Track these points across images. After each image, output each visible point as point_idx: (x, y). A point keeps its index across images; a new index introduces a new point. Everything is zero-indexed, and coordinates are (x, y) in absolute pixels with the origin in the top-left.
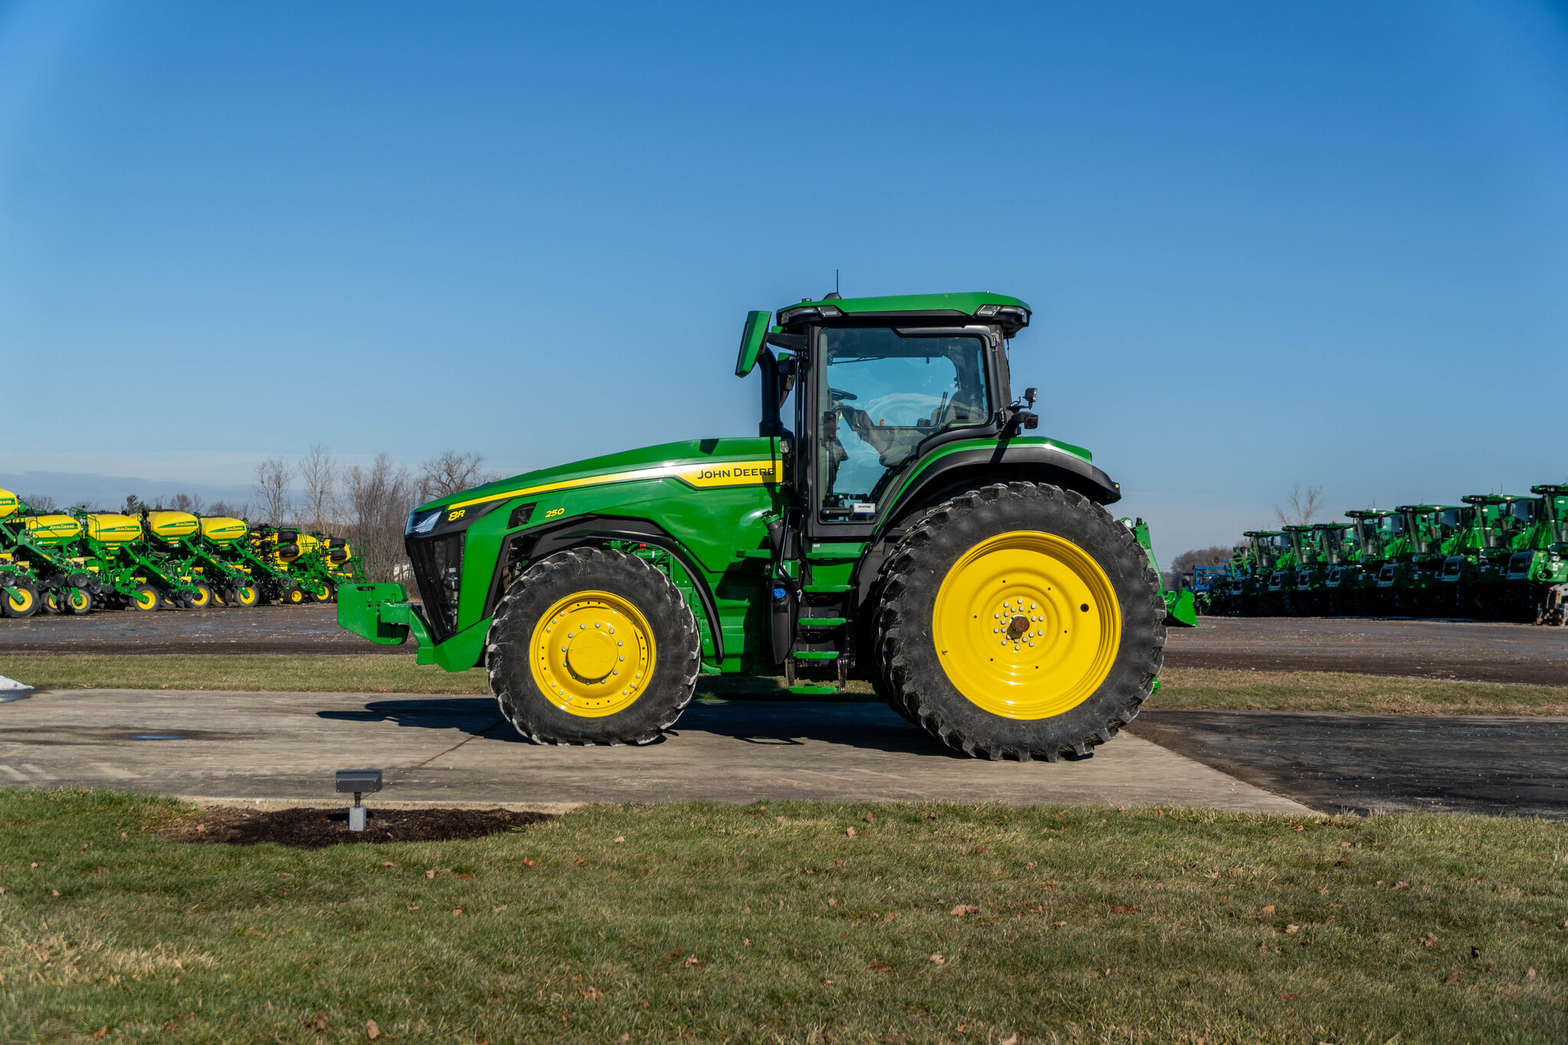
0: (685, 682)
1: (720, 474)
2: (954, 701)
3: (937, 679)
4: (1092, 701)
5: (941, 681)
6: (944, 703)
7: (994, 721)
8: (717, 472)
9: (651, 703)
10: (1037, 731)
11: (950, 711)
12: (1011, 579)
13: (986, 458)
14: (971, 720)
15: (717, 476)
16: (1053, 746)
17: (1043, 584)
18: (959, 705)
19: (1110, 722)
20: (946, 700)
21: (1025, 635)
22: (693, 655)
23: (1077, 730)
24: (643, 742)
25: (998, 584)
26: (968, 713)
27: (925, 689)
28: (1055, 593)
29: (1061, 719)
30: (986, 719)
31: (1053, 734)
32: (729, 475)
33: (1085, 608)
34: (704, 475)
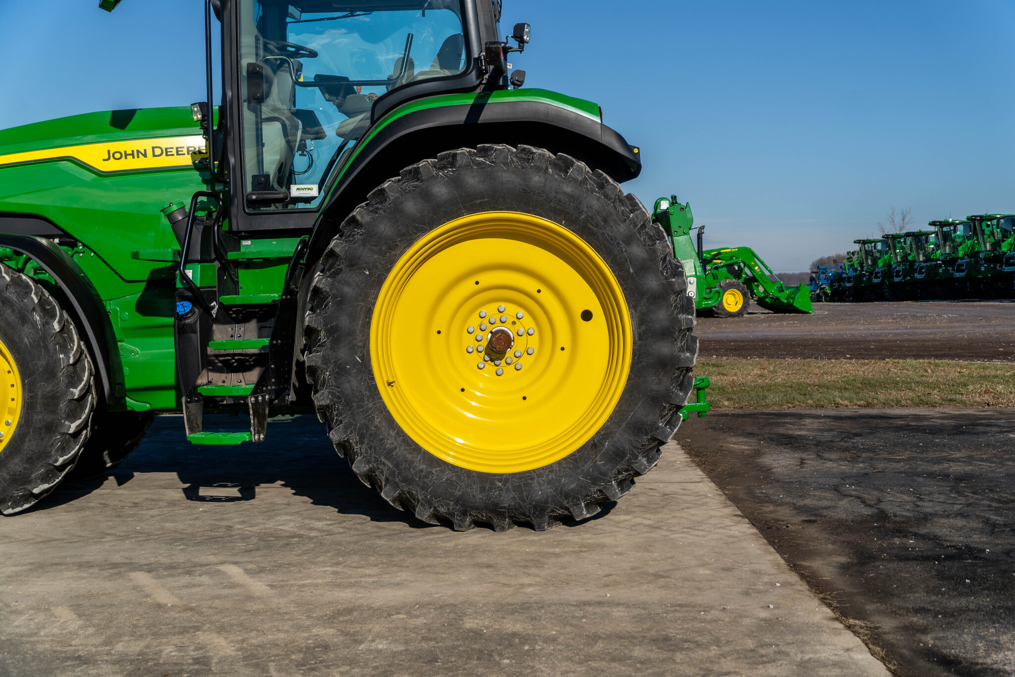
0: (64, 430)
1: (133, 154)
2: (401, 451)
3: (377, 421)
4: (593, 445)
5: (384, 424)
6: (389, 455)
7: (459, 477)
8: (129, 152)
9: (17, 460)
10: (518, 489)
11: (397, 465)
12: (487, 279)
13: (460, 118)
14: (426, 476)
15: (130, 157)
16: (540, 509)
17: (531, 285)
18: (409, 457)
19: (619, 473)
20: (392, 450)
21: (509, 353)
22: (73, 393)
23: (573, 486)
24: (10, 511)
25: (468, 286)
26: (423, 467)
27: (362, 437)
28: (546, 297)
29: (552, 471)
30: (448, 475)
31: (540, 491)
32: (145, 155)
33: (587, 316)
34: (111, 156)
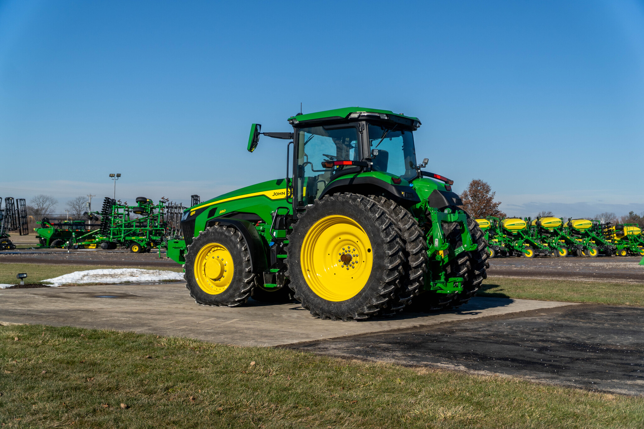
0: (243, 281)
2: (307, 292)
3: (301, 282)
4: (360, 294)
5: (303, 283)
6: (303, 292)
7: (322, 302)
8: (280, 193)
9: (231, 290)
10: (337, 307)
11: (305, 296)
12: (343, 237)
13: (347, 183)
14: (313, 301)
16: (343, 313)
17: (355, 240)
18: (309, 294)
19: (367, 304)
20: (304, 292)
21: (351, 263)
22: (246, 270)
23: (353, 307)
24: (230, 306)
25: (337, 240)
26: (312, 297)
27: (297, 287)
28: (359, 243)
29: (348, 302)
30: (319, 301)
31: (344, 308)
33: (369, 251)
34: (275, 194)
